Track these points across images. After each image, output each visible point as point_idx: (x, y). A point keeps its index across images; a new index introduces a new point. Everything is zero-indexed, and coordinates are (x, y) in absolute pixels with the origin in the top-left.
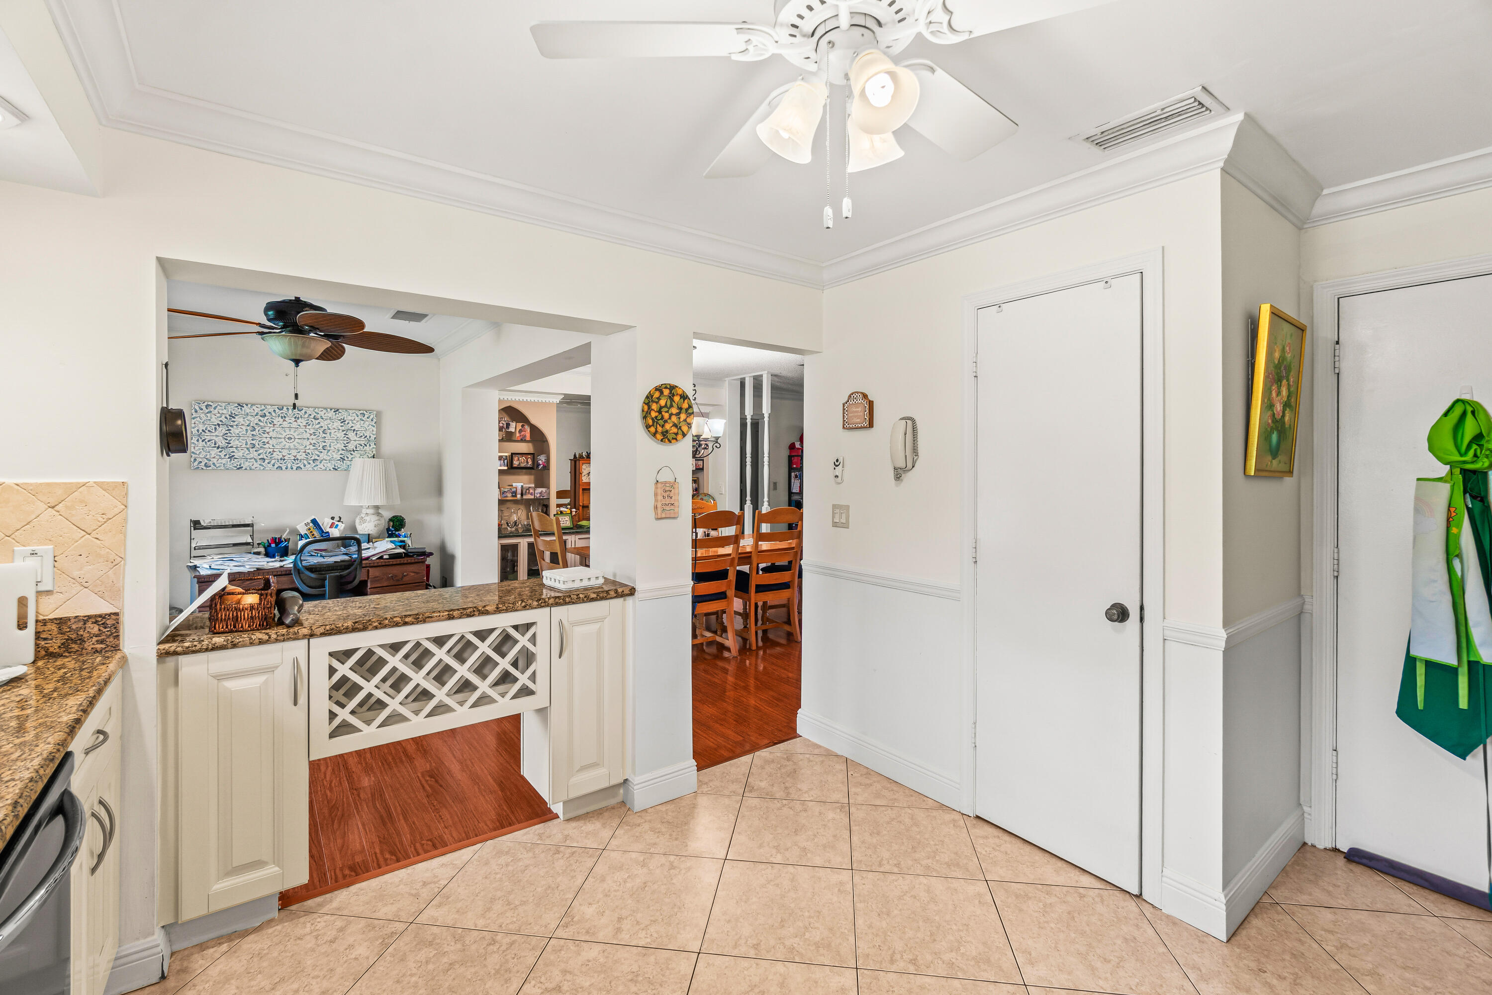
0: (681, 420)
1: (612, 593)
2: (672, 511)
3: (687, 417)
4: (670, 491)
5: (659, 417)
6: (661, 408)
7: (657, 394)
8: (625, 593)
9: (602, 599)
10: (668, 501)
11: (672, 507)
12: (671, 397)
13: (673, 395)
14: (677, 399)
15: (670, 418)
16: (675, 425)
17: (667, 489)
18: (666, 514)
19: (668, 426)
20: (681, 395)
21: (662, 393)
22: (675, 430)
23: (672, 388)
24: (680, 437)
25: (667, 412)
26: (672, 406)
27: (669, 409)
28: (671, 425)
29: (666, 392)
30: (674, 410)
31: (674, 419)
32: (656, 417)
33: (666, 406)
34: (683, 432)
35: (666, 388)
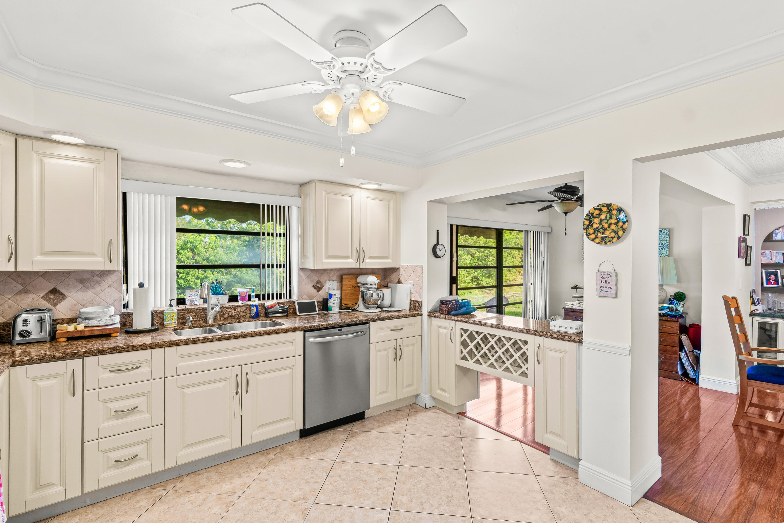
0: (619, 227)
1: (567, 338)
2: (609, 293)
3: (623, 224)
4: (608, 278)
5: (600, 227)
6: (602, 220)
7: (597, 212)
8: (575, 340)
9: (561, 339)
10: (605, 285)
11: (609, 290)
12: (610, 211)
13: (611, 210)
14: (615, 212)
15: (609, 227)
16: (614, 231)
17: (606, 276)
18: (603, 294)
19: (607, 233)
20: (616, 209)
21: (601, 210)
22: (613, 235)
23: (608, 206)
24: (615, 240)
25: (607, 223)
26: (611, 218)
27: (608, 220)
28: (610, 231)
29: (605, 209)
30: (613, 221)
31: (613, 227)
32: (597, 228)
33: (606, 219)
34: (618, 236)
35: (603, 206)
